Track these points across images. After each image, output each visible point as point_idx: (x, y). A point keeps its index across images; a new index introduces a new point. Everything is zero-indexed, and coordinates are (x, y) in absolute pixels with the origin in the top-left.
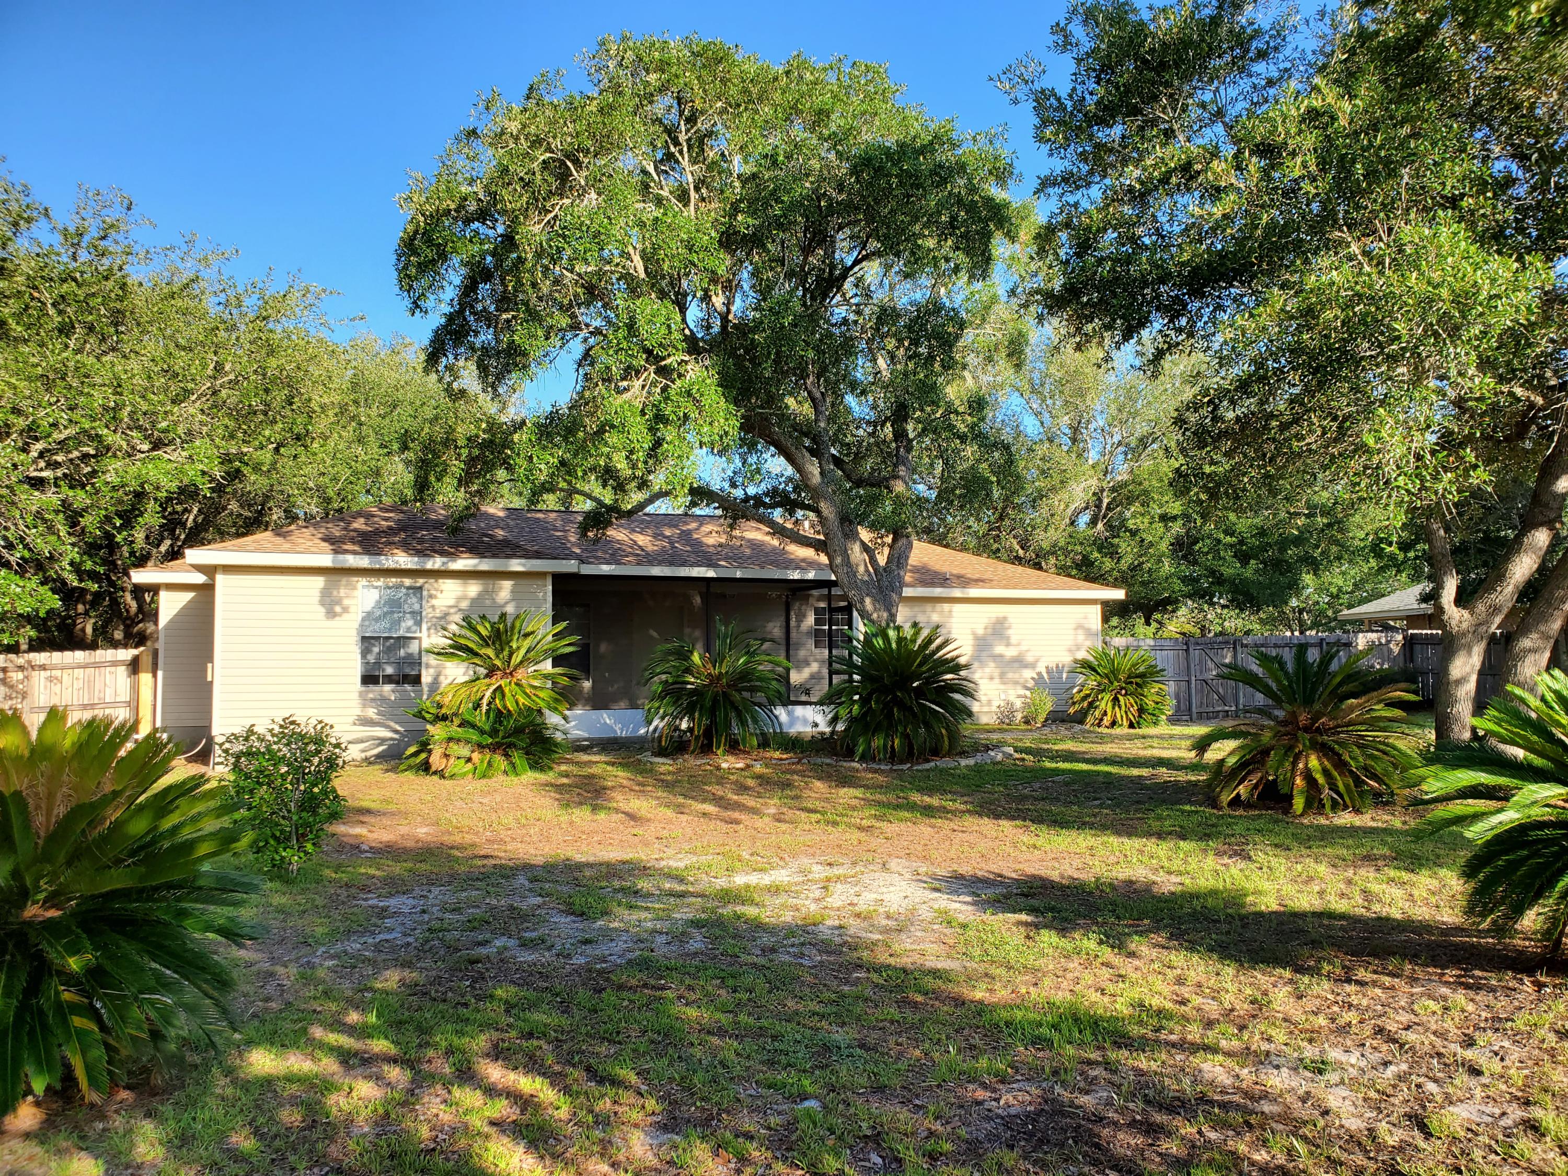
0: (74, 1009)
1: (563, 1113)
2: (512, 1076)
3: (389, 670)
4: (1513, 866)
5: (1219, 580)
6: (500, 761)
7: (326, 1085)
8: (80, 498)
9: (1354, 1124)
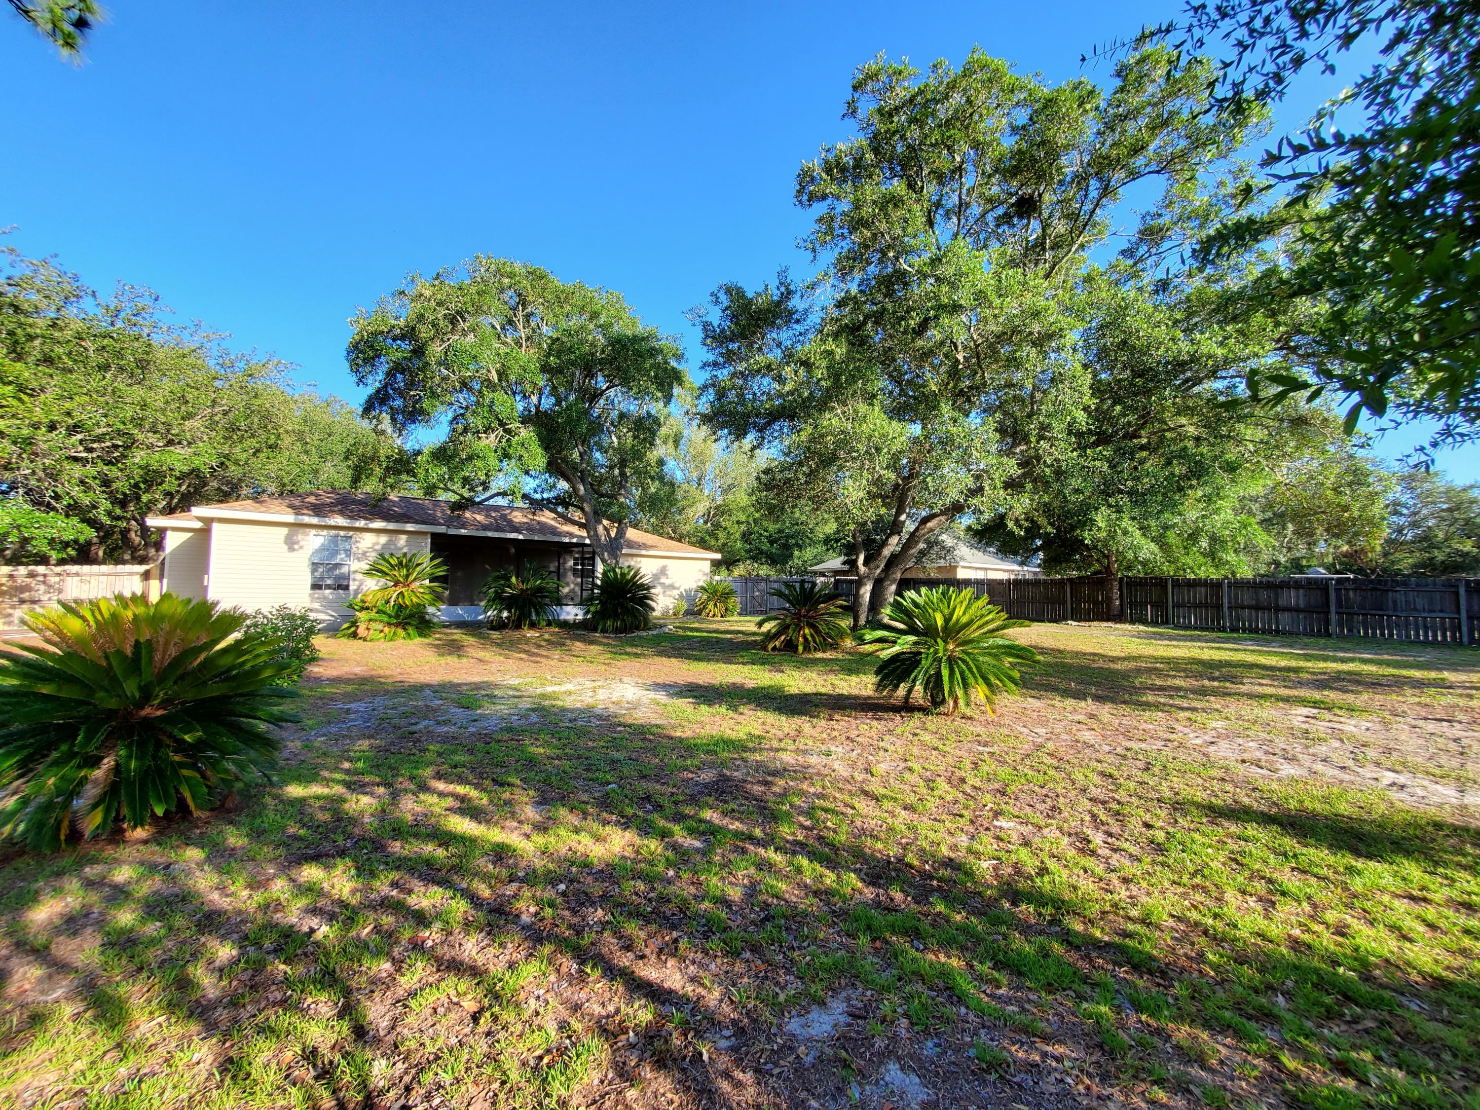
0: (182, 765)
1: (485, 801)
2: (452, 787)
3: (329, 582)
4: (895, 669)
5: (761, 552)
6: (400, 632)
7: (342, 800)
8: (113, 472)
9: (845, 774)
